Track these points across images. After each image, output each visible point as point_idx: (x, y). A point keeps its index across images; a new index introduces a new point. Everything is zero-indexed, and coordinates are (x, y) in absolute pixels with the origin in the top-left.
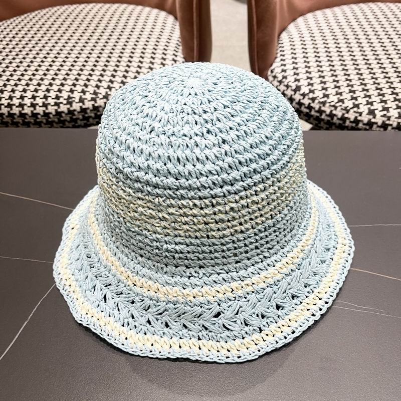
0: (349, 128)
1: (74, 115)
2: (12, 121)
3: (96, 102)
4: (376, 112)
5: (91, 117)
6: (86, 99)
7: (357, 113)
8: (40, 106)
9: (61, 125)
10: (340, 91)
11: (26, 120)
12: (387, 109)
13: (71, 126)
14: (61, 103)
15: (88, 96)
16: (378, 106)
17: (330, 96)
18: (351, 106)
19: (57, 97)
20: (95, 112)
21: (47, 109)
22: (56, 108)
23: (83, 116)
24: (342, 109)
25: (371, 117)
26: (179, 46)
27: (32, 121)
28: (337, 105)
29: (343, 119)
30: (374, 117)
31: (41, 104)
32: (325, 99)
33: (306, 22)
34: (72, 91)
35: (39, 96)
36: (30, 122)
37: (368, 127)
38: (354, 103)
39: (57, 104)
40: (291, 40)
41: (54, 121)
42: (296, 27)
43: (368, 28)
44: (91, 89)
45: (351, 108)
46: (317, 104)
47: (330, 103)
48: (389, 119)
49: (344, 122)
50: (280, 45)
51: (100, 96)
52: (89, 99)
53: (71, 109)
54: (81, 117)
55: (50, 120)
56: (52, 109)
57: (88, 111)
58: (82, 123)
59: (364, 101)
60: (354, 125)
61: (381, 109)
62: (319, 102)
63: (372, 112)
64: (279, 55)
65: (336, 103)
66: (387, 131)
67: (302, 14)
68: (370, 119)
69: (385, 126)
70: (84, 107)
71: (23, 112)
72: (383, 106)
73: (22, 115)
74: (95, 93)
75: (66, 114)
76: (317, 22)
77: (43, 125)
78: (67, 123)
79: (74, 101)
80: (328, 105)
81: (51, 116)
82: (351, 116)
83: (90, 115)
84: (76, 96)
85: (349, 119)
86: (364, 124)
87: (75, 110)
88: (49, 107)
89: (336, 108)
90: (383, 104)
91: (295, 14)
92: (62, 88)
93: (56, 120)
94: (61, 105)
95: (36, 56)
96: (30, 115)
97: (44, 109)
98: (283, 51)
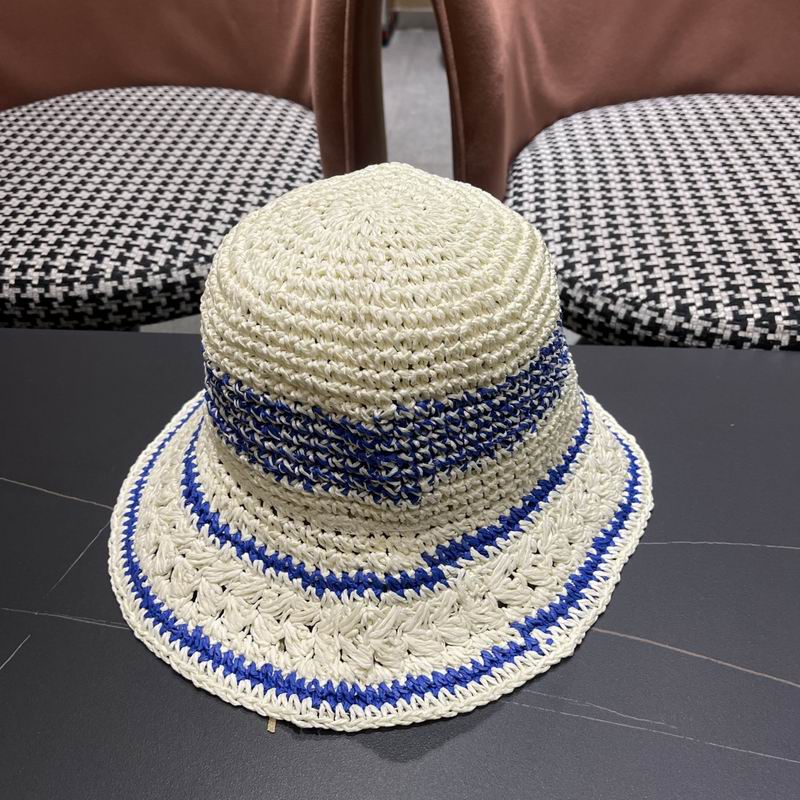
0: (641, 339)
1: (102, 304)
3: (145, 279)
4: (692, 309)
5: (135, 307)
6: (127, 273)
7: (655, 310)
8: (34, 286)
9: (75, 322)
10: (623, 266)
11: (6, 313)
12: (712, 305)
13: (94, 324)
14: (77, 280)
15: (131, 268)
16: (694, 298)
17: (605, 276)
18: (643, 296)
19: (70, 269)
20: (144, 298)
21: (47, 291)
22: (66, 289)
23: (119, 306)
24: (626, 302)
25: (682, 319)
26: (320, 172)
27: (18, 313)
28: (617, 293)
29: (629, 321)
30: (688, 320)
31: (35, 282)
32: (595, 281)
33: (569, 130)
34: (99, 257)
35: (33, 266)
36: (14, 316)
37: (676, 339)
38: (648, 291)
39: (67, 282)
40: (537, 165)
41: (61, 315)
42: (551, 139)
43: (686, 145)
44: (137, 254)
45: (644, 301)
46: (578, 291)
47: (603, 289)
48: (716, 323)
49: (632, 328)
50: (515, 174)
51: (156, 268)
52: (132, 272)
53: (96, 292)
54: (115, 308)
55: (53, 312)
56: (57, 292)
57: (130, 296)
58: (118, 319)
59: (668, 288)
60: (649, 333)
61: (699, 303)
62: (583, 287)
63: (682, 310)
64: (511, 193)
65: (615, 290)
66: (714, 347)
67: (564, 114)
68: (681, 324)
69: (708, 338)
70: (121, 288)
72: (704, 299)
74: (145, 262)
75: (86, 302)
76: (589, 130)
77: (39, 321)
78: (87, 319)
79: (102, 276)
80: (599, 293)
81: (55, 304)
82: (644, 315)
83: (133, 303)
84: (108, 266)
85: (640, 321)
86: (668, 333)
87: (102, 295)
88: (53, 288)
89: (614, 299)
90: (705, 295)
91: (548, 114)
92: (81, 251)
93: (66, 313)
94: (76, 284)
95: (39, 186)
96: (14, 302)
97: (42, 290)
98: (520, 186)
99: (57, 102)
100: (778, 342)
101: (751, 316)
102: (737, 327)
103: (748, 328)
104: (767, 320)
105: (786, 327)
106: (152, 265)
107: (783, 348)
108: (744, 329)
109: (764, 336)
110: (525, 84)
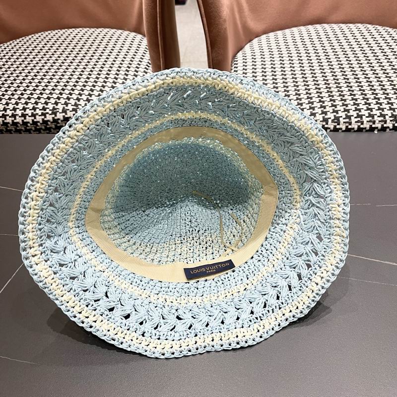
1: (59, 123)
2: (6, 129)
6: (68, 110)
8: (29, 116)
9: (48, 131)
11: (18, 128)
12: (314, 114)
14: (48, 113)
15: (70, 107)
19: (44, 109)
21: (35, 118)
22: (43, 117)
26: (150, 64)
27: (23, 128)
31: (30, 115)
33: (260, 42)
34: (56, 103)
35: (28, 108)
36: (22, 130)
39: (43, 114)
40: (245, 58)
41: (41, 129)
42: (251, 46)
44: (72, 102)
50: (235, 62)
52: (71, 110)
53: (56, 118)
55: (38, 127)
56: (39, 119)
67: (258, 35)
70: (66, 116)
71: (15, 121)
72: (311, 112)
73: (15, 124)
74: (76, 105)
75: (52, 123)
76: (268, 42)
77: (32, 132)
78: (52, 130)
79: (58, 111)
81: (39, 124)
84: (60, 107)
87: (59, 119)
88: (37, 117)
90: (311, 110)
91: (251, 36)
92: (48, 101)
93: (43, 127)
94: (47, 115)
95: (28, 74)
96: (21, 123)
97: (33, 118)
98: (237, 68)
99: (32, 37)
100: (341, 129)
101: (330, 118)
102: (324, 123)
103: (329, 123)
104: (337, 120)
105: (344, 122)
106: (79, 106)
107: (343, 131)
108: (327, 124)
109: (335, 126)
110: (239, 22)
